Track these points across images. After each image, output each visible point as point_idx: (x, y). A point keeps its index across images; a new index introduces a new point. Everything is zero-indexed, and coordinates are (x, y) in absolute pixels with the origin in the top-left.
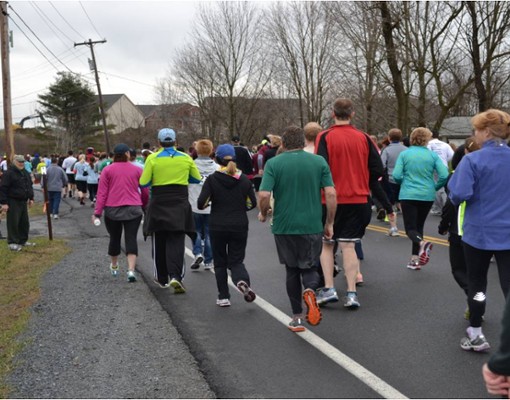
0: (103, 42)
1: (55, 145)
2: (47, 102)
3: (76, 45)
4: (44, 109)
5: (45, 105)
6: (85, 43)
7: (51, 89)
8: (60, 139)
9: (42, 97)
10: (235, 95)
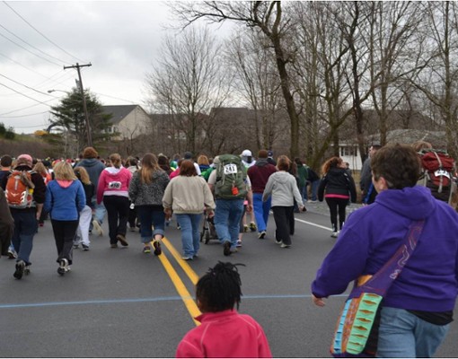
0: (89, 65)
1: (63, 150)
2: (59, 113)
3: (65, 68)
4: (56, 119)
5: (57, 115)
6: (73, 67)
7: (63, 102)
8: (68, 145)
9: (54, 109)
10: (197, 111)
